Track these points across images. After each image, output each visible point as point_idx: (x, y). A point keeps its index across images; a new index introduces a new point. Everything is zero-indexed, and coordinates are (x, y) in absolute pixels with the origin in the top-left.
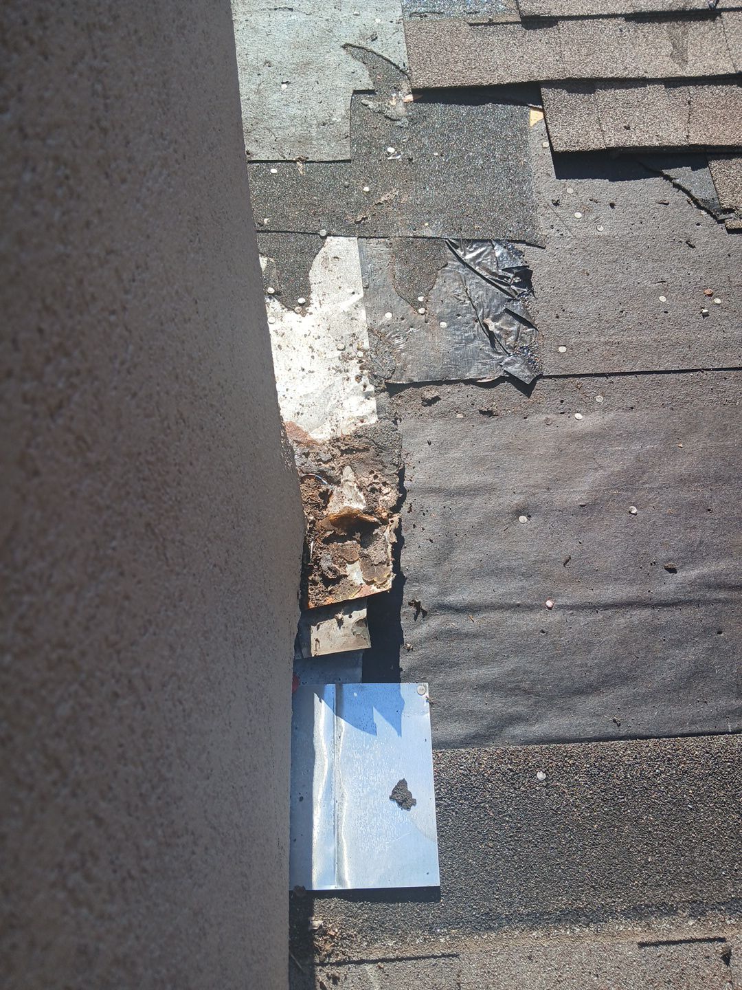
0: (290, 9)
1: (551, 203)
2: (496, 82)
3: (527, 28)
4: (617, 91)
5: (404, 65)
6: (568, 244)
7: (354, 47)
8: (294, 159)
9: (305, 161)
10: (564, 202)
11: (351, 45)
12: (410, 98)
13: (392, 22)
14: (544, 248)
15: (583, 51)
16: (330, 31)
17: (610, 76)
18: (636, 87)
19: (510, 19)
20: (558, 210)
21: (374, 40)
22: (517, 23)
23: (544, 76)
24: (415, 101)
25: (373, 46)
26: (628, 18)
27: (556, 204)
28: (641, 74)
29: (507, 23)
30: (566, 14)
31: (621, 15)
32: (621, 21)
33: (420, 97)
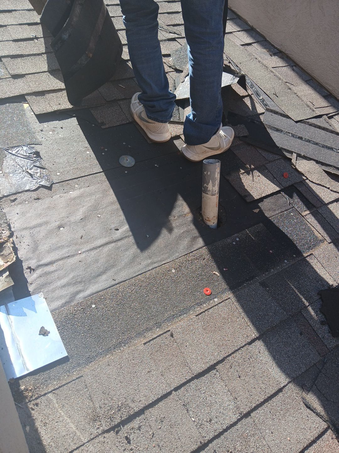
1: (40, 131)
2: (7, 96)
6: (50, 142)
10: (44, 130)
14: (42, 145)
15: (37, 83)
19: (7, 77)
20: (43, 132)
23: (25, 92)
27: (42, 131)
28: (59, 88)
30: (27, 73)
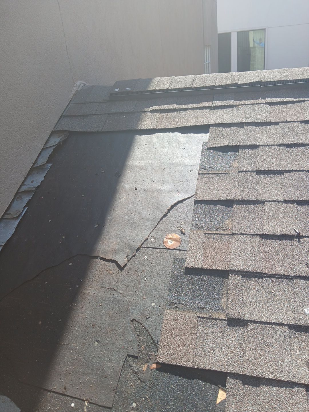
0: (115, 290)
3: (230, 326)
4: (274, 388)
5: (157, 341)
7: (137, 322)
8: (85, 399)
9: (89, 403)
11: (135, 320)
12: (154, 366)
13: (160, 306)
16: (128, 309)
17: (271, 376)
18: (286, 387)
21: (148, 318)
22: (225, 320)
24: (157, 369)
25: (146, 323)
26: (291, 327)
29: (219, 319)
31: (286, 325)
32: (286, 329)
33: (160, 366)
